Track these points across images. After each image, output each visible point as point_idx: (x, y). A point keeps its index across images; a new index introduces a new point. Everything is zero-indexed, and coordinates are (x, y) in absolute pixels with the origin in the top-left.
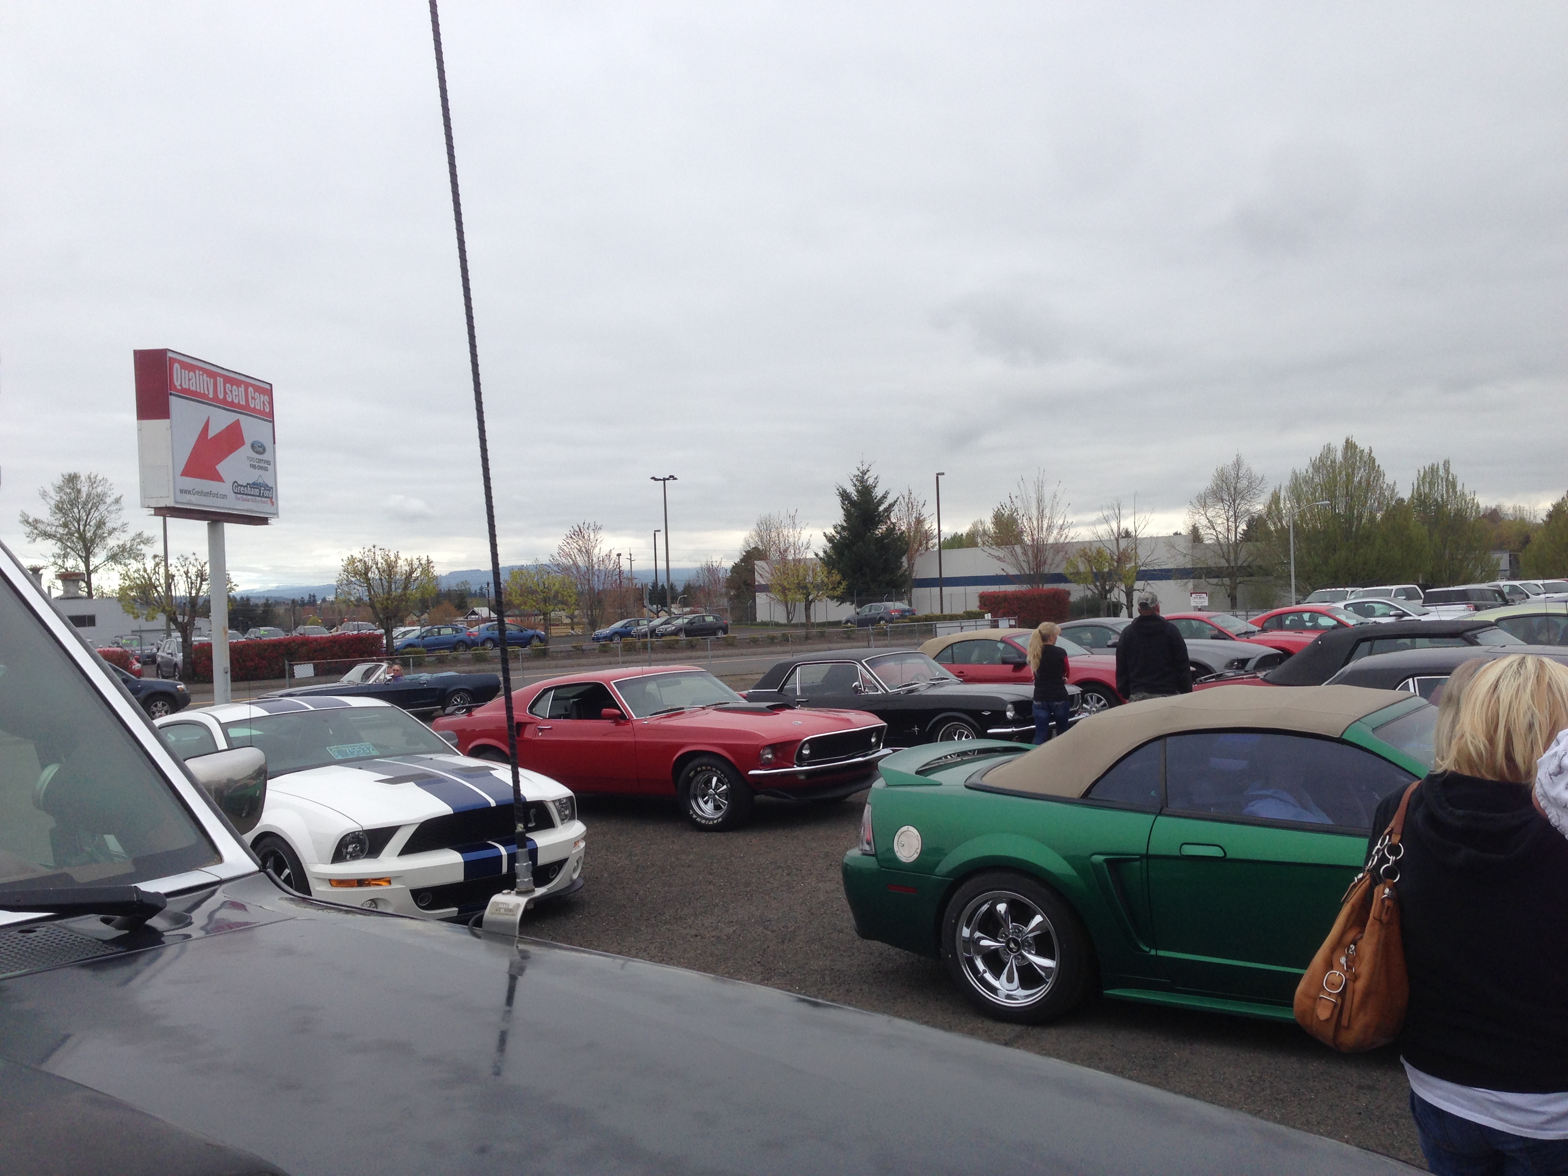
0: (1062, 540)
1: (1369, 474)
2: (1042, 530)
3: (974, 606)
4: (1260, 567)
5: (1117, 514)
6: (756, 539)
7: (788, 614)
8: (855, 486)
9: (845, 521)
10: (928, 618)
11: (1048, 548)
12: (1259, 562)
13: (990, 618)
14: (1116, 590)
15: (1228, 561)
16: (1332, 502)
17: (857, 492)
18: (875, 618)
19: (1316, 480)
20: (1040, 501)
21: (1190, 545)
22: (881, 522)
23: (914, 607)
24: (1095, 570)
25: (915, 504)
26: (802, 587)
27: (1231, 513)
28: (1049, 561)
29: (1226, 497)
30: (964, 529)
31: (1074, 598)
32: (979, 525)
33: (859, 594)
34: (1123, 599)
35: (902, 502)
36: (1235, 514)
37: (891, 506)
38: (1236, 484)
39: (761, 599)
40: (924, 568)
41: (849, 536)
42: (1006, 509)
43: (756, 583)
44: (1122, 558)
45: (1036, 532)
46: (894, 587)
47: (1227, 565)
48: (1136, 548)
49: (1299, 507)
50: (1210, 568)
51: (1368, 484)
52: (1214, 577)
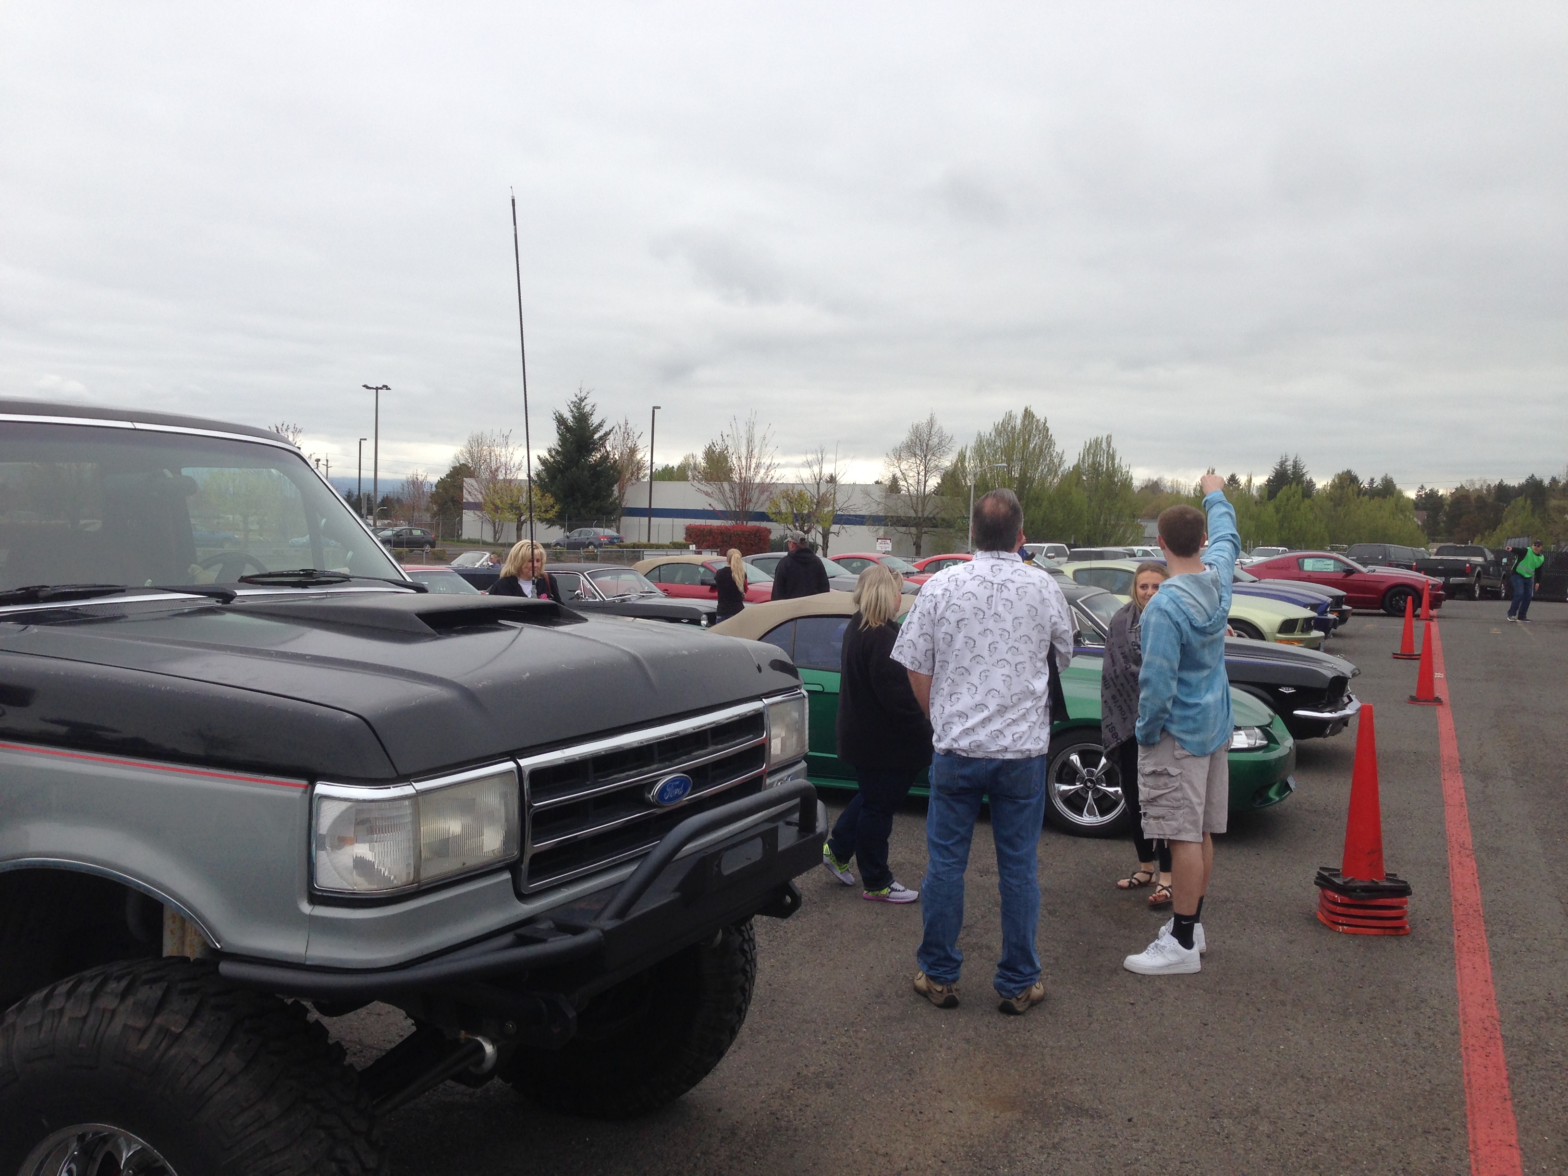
0: (768, 480)
1: (1043, 442)
2: (750, 469)
3: (680, 538)
4: (943, 520)
5: (820, 460)
6: (467, 456)
7: (495, 533)
8: (572, 411)
9: (560, 446)
10: (634, 546)
11: (754, 487)
12: (943, 515)
13: (694, 549)
14: (813, 532)
15: (916, 511)
16: (1009, 466)
17: (573, 418)
18: (585, 543)
19: (998, 444)
20: (750, 441)
21: (884, 494)
22: (594, 449)
23: (622, 534)
24: (795, 512)
25: (631, 434)
26: (515, 508)
27: (922, 467)
28: (754, 500)
29: (918, 452)
30: (675, 461)
31: (773, 536)
32: (691, 459)
33: (570, 519)
34: (820, 541)
35: (618, 431)
36: (925, 469)
37: (607, 434)
38: (928, 441)
39: (468, 516)
40: (635, 498)
41: (562, 460)
42: (717, 447)
43: (464, 501)
44: (822, 501)
45: (744, 471)
46: (603, 514)
47: (914, 515)
48: (835, 493)
49: (981, 467)
50: (900, 517)
51: (1041, 451)
52: (903, 526)
